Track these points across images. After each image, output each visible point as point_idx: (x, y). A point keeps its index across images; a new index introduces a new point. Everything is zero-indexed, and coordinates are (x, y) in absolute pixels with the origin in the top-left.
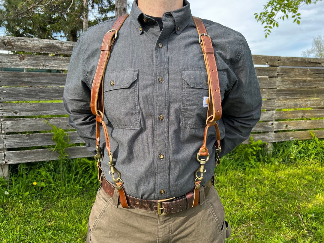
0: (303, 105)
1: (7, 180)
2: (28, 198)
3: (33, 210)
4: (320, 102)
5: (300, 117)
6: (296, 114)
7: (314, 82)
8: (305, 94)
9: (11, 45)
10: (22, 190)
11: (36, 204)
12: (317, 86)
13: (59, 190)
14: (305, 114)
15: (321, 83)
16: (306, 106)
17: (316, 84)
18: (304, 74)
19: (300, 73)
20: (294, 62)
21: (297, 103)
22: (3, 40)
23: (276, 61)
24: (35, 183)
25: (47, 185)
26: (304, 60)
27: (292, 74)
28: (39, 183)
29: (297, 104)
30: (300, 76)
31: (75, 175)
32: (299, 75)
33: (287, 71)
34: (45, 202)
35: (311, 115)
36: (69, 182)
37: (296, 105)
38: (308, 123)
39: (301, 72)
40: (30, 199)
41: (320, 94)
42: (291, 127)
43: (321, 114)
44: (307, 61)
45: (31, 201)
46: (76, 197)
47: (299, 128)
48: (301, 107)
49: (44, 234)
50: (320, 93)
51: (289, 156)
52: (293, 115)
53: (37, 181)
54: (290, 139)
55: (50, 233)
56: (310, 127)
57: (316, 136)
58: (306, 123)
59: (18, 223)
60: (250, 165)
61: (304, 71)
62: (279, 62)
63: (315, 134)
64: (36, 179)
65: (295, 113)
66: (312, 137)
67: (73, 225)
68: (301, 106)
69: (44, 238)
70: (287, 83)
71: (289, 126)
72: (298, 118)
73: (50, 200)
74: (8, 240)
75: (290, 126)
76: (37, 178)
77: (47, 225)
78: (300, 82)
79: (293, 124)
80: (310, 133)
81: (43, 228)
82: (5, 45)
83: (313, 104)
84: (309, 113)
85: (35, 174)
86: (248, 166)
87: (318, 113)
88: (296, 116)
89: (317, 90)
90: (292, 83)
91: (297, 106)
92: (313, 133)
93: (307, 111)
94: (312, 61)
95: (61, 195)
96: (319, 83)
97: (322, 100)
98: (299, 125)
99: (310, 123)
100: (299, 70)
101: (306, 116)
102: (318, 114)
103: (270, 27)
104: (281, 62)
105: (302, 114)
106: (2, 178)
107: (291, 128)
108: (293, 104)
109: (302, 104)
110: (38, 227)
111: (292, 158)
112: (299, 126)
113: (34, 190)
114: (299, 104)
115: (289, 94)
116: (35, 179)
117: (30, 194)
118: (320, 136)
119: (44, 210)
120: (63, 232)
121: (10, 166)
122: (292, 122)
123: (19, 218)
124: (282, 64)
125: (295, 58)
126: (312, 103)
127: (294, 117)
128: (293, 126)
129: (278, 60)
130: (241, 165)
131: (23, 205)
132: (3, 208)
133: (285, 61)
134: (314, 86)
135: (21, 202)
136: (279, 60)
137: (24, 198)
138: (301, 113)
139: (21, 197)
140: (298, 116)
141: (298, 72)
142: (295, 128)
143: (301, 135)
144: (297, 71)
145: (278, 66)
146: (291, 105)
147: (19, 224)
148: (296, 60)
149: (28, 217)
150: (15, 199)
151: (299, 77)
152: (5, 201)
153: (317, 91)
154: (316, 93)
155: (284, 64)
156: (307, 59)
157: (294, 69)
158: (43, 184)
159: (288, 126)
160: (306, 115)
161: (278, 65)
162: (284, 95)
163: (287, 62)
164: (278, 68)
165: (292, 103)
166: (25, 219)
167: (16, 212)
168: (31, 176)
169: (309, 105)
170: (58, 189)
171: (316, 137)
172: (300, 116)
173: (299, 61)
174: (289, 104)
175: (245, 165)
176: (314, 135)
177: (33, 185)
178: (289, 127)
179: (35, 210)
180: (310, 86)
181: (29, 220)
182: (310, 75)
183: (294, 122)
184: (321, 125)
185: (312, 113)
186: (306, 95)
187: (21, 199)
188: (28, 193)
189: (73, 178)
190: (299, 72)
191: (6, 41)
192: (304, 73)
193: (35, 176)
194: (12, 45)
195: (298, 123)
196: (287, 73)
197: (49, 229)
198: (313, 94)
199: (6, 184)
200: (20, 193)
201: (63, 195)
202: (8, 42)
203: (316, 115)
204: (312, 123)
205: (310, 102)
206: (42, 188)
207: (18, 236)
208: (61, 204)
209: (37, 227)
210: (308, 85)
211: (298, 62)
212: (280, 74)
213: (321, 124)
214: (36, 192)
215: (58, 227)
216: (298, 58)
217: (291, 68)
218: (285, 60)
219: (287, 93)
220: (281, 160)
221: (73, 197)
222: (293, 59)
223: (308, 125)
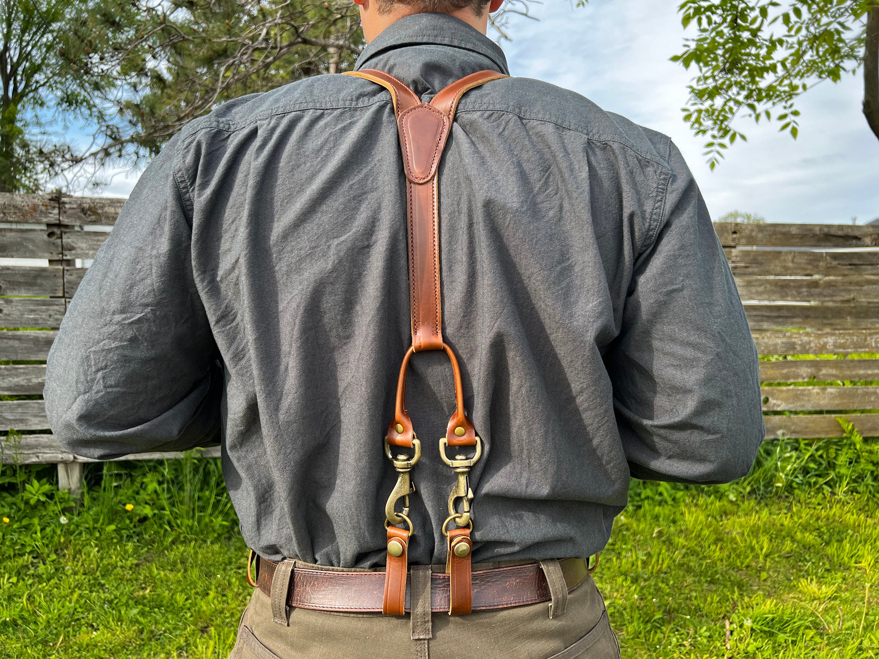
0: (812, 345)
1: (75, 496)
2: (112, 539)
3: (116, 562)
4: (866, 340)
5: (804, 378)
6: (794, 369)
7: (842, 288)
8: (817, 318)
9: (95, 213)
10: (101, 521)
11: (126, 552)
12: (852, 296)
13: (178, 526)
14: (820, 370)
15: (865, 288)
16: (822, 349)
17: (849, 291)
18: (810, 267)
19: (800, 264)
20: (779, 236)
21: (793, 340)
22: (80, 205)
23: (726, 235)
24: (129, 507)
25: (156, 511)
26: (811, 230)
27: (776, 266)
28: (140, 507)
29: (794, 344)
30: (799, 271)
31: (217, 495)
32: (795, 268)
33: (760, 258)
34: (146, 549)
35: (838, 373)
36: (202, 509)
37: (791, 347)
38: (831, 393)
39: (802, 260)
40: (115, 540)
41: (864, 318)
42: (779, 402)
43: (870, 372)
44: (818, 233)
45: (117, 543)
46: (212, 543)
47: (803, 406)
48: (807, 352)
49: (123, 612)
50: (862, 315)
51: (771, 480)
52: (785, 371)
53: (137, 503)
54: (777, 435)
55: (135, 611)
56: (838, 405)
57: (856, 430)
58: (824, 393)
59: (79, 586)
60: (657, 498)
61: (812, 258)
62: (735, 236)
63: (853, 426)
64: (135, 499)
65: (789, 367)
66: (843, 431)
67: (187, 600)
68: (807, 347)
69: (120, 620)
70: (761, 289)
71: (772, 401)
72: (800, 380)
73: (156, 545)
74: (50, 616)
75: (777, 399)
76: (137, 497)
77: (136, 594)
78: (800, 287)
79: (784, 395)
80: (838, 422)
81: (124, 600)
82: (85, 214)
83: (841, 344)
84: (832, 367)
85: (134, 488)
86: (653, 499)
87: (860, 368)
88: (792, 374)
89: (855, 307)
90: (775, 289)
91: (794, 348)
92: (849, 422)
93: (827, 363)
94: (833, 232)
95: (182, 536)
96: (858, 288)
97: (871, 334)
98: (803, 400)
99: (837, 394)
100: (794, 257)
101: (823, 375)
102: (862, 372)
103: (722, 146)
104: (742, 237)
105: (809, 370)
106: (66, 491)
107: (779, 406)
108: (783, 343)
109: (809, 343)
110: (116, 598)
111: (780, 485)
112: (803, 403)
113: (128, 521)
114: (800, 342)
115: (768, 317)
116: (133, 499)
117: (117, 531)
118: (870, 430)
119: (137, 565)
120: (163, 611)
121: (85, 465)
122: (782, 391)
123: (84, 577)
124: (743, 241)
125: (783, 225)
126: (839, 341)
127: (787, 377)
128: (786, 400)
129: (733, 230)
130: (633, 495)
131: (98, 551)
132: (57, 555)
133: (754, 234)
134: (843, 296)
135: (96, 546)
136: (735, 232)
137: (103, 537)
138: (807, 367)
139: (97, 535)
140: (797, 376)
141: (793, 261)
142: (791, 407)
143: (811, 425)
144: (790, 257)
145: (734, 247)
146: (776, 345)
147: (79, 589)
148: (784, 230)
149: (103, 576)
150: (84, 536)
151: (796, 274)
152: (62, 540)
153: (854, 311)
154: (850, 314)
155: (751, 240)
156: (817, 229)
157: (780, 253)
158: (148, 511)
159: (770, 399)
160: (824, 371)
161: (733, 244)
162: (756, 319)
163: (760, 235)
164: (734, 252)
165: (779, 341)
166: (95, 579)
167: (80, 564)
168: (127, 492)
169: (832, 347)
170: (177, 524)
171: (855, 433)
172: (805, 375)
173: (794, 232)
174: (770, 342)
175: (643, 496)
176: (850, 427)
177: (127, 511)
178: (774, 404)
179: (120, 564)
180: (832, 296)
181: (103, 582)
182: (828, 268)
183: (788, 391)
184: (872, 402)
185: (842, 367)
186: (819, 321)
187: (97, 539)
188: (113, 527)
189: (212, 500)
190: (795, 260)
191: (86, 206)
192: (809, 264)
193: (134, 492)
194: (98, 214)
195: (799, 392)
196: (761, 264)
197: (137, 603)
198: (843, 318)
199: (73, 504)
200: (98, 525)
201: (185, 537)
202: (90, 209)
203: (854, 373)
204: (842, 395)
205: (833, 338)
206: (144, 519)
207: (71, 611)
208: (175, 555)
209: (113, 597)
210: (825, 293)
211: (793, 236)
212: (741, 267)
213: (873, 399)
214: (131, 526)
215: (156, 601)
216: (791, 225)
217: (770, 252)
218: (752, 230)
219: (763, 316)
220: (748, 489)
221: (205, 542)
222: (777, 229)
223: (830, 399)
